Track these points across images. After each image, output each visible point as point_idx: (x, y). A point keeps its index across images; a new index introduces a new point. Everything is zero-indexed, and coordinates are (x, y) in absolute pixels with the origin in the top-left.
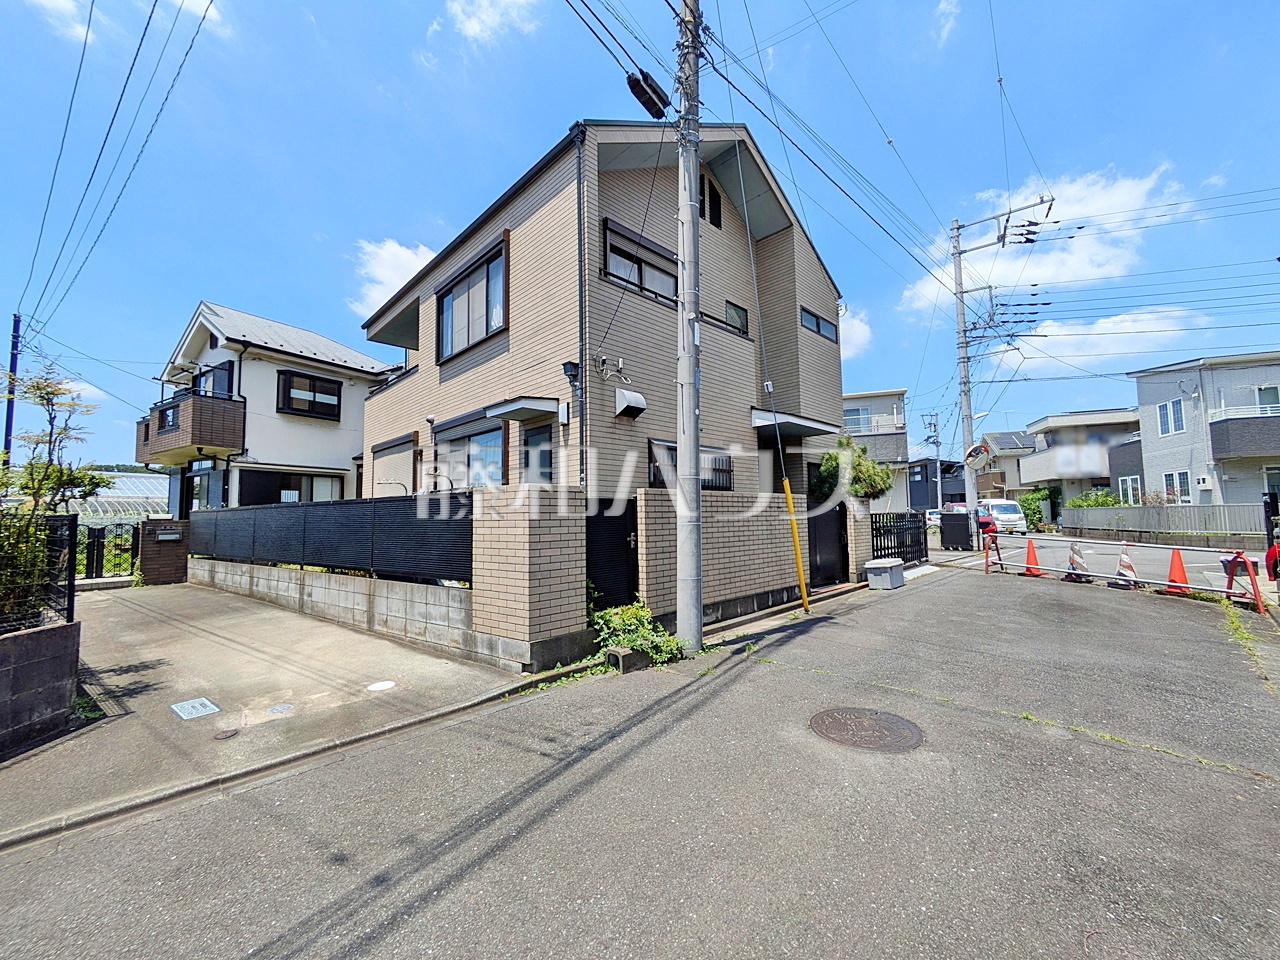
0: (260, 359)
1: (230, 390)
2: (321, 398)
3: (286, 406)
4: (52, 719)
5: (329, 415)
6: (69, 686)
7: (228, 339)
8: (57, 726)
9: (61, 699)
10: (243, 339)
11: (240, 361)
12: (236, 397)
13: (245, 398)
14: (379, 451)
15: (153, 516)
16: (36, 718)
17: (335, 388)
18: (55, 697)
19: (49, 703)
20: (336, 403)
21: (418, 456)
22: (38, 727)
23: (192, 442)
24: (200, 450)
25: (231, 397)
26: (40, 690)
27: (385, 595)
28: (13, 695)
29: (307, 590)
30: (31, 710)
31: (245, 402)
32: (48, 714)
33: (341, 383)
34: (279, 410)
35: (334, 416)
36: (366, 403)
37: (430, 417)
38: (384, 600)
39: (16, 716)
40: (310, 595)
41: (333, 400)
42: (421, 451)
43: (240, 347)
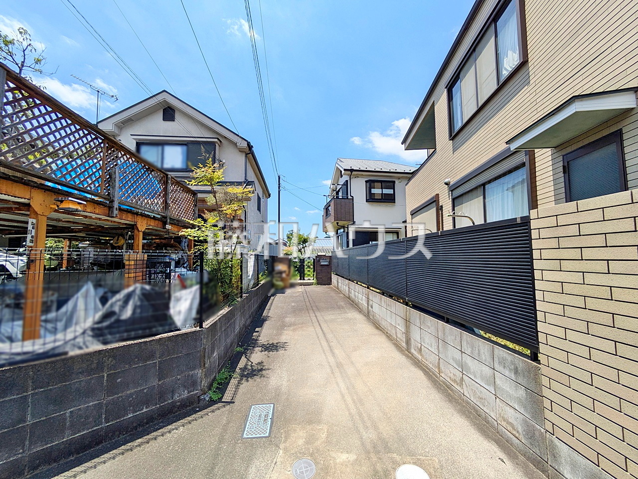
0: (358, 177)
1: (347, 194)
2: (386, 191)
3: (371, 199)
4: (188, 398)
5: (390, 200)
6: (199, 375)
7: (345, 170)
8: (192, 403)
9: (194, 384)
10: (350, 168)
11: (350, 179)
12: (349, 197)
13: (353, 197)
14: (414, 213)
15: (319, 254)
16: (177, 397)
17: (391, 185)
18: (190, 382)
19: (185, 387)
20: (393, 193)
21: (440, 209)
22: (179, 404)
23: (335, 220)
24: (337, 223)
25: (347, 197)
26: (179, 377)
27: (418, 325)
28: (159, 380)
29: (371, 303)
30: (173, 392)
31: (353, 199)
32: (185, 394)
33: (394, 182)
34: (367, 201)
35: (392, 200)
36: (406, 187)
37: (447, 180)
38: (417, 329)
39: (162, 395)
40: (372, 307)
41: (391, 192)
42: (442, 206)
43: (349, 172)
